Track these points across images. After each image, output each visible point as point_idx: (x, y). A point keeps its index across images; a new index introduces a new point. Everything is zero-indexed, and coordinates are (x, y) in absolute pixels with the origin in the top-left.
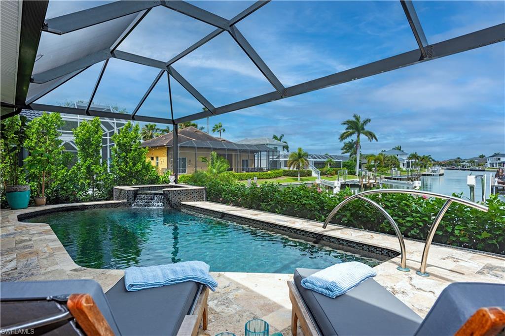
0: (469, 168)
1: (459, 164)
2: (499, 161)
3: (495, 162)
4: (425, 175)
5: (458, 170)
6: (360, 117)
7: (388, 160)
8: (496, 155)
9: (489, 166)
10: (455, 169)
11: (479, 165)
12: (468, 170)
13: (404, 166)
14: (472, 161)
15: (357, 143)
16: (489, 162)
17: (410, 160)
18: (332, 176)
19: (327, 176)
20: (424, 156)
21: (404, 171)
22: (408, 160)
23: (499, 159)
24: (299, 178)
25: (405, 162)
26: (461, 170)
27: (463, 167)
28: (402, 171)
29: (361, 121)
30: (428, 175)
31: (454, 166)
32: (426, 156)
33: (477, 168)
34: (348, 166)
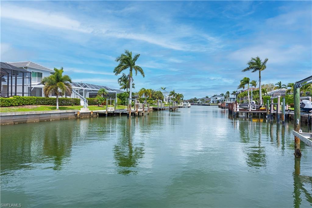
0: (201, 104)
1: (196, 102)
2: (216, 100)
3: (215, 100)
4: (179, 107)
5: (196, 105)
6: (131, 52)
7: (156, 95)
8: (215, 96)
9: (211, 102)
10: (194, 105)
11: (207, 102)
12: (201, 105)
13: (166, 101)
14: (202, 100)
15: (130, 76)
16: (212, 100)
17: (170, 97)
18: (104, 106)
19: (99, 106)
20: (179, 94)
21: (166, 104)
22: (169, 97)
23: (217, 98)
24: (58, 107)
25: (167, 98)
26: (197, 105)
27: (198, 103)
28: (165, 104)
29: (133, 57)
30: (181, 107)
31: (193, 103)
32: (180, 94)
33: (206, 104)
34: (122, 97)
